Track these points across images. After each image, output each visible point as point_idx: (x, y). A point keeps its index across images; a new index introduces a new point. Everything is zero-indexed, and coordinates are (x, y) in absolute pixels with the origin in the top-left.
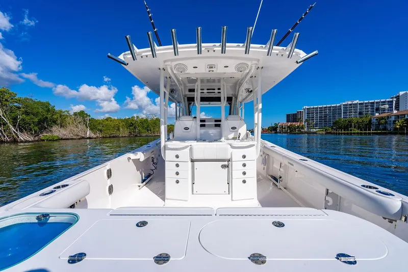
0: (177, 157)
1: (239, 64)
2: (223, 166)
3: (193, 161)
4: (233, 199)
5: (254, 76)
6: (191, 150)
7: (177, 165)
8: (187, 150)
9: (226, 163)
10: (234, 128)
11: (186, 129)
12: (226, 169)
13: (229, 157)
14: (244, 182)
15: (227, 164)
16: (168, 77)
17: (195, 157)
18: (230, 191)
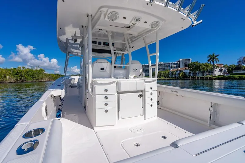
0: (106, 90)
3: (118, 93)
4: (146, 118)
6: (118, 84)
7: (106, 98)
8: (115, 84)
9: (141, 93)
11: (102, 69)
12: (141, 97)
13: (143, 89)
14: (151, 105)
15: (141, 94)
18: (144, 113)
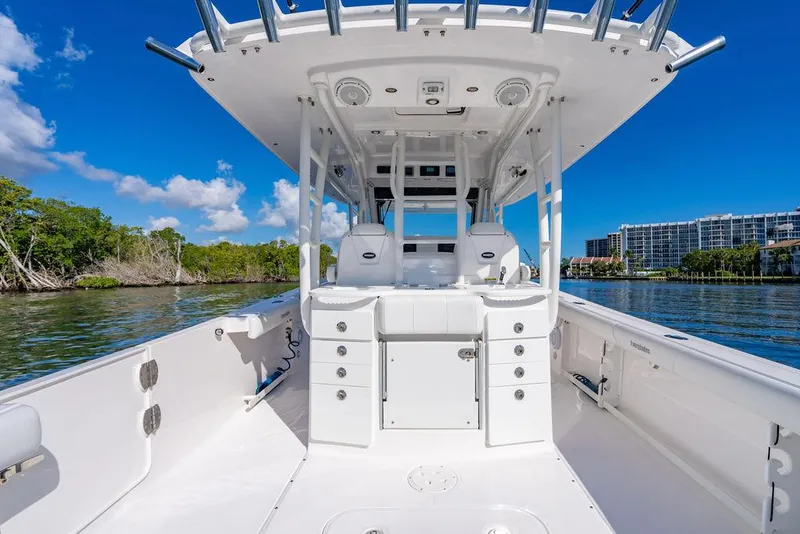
0: (342, 327)
1: (506, 82)
2: (465, 354)
3: (383, 339)
4: (491, 443)
5: (535, 129)
6: (379, 308)
7: (342, 351)
8: (369, 310)
9: (471, 345)
10: (488, 255)
11: (369, 256)
12: (473, 361)
13: (479, 329)
14: (520, 395)
15: (473, 346)
16: (325, 128)
17: (390, 328)
18: (482, 420)
